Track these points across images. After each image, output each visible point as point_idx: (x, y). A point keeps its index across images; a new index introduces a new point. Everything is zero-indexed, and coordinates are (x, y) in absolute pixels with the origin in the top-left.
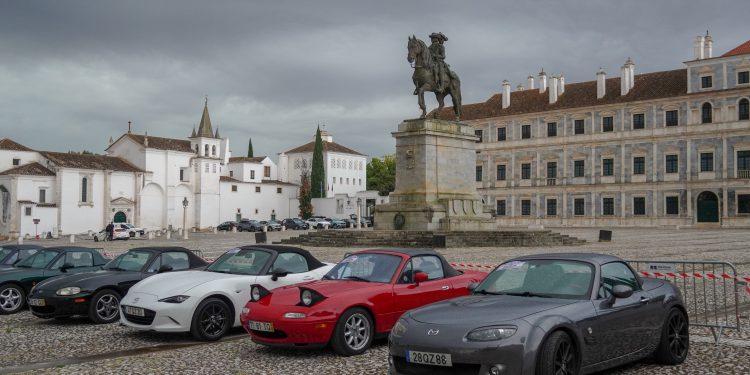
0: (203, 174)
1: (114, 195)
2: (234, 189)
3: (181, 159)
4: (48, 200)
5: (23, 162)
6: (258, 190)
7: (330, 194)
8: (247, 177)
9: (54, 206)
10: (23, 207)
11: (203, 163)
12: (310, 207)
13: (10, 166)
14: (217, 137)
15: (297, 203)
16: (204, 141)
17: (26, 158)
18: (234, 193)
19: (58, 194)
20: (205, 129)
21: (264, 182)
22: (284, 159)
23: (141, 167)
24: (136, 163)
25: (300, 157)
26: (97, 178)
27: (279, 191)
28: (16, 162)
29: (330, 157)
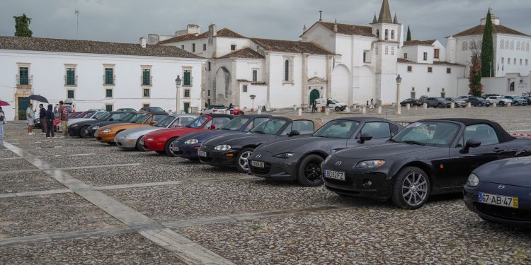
0: (383, 56)
1: (310, 75)
2: (410, 69)
3: (363, 43)
4: (259, 79)
5: (238, 48)
6: (430, 70)
7: (498, 73)
8: (420, 59)
9: (264, 84)
10: (241, 85)
11: (383, 46)
12: (480, 86)
13: (229, 51)
14: (395, 22)
15: (467, 82)
16: (385, 26)
17: (241, 44)
18: (410, 73)
19: (266, 74)
20: (384, 15)
21: (435, 63)
22: (452, 41)
23: (332, 51)
24: (326, 47)
25: (468, 39)
26: (297, 60)
27: (449, 71)
28: (233, 47)
29: (499, 39)
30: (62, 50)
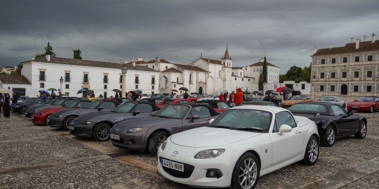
0: (227, 73)
1: (199, 81)
2: (236, 79)
3: (219, 67)
4: (179, 82)
5: (168, 68)
6: (243, 80)
7: (269, 81)
8: (239, 75)
9: (182, 84)
10: (173, 84)
11: (227, 69)
12: (263, 87)
13: (165, 69)
14: (231, 59)
15: (258, 85)
16: (227, 61)
17: (170, 66)
18: (236, 81)
19: (183, 80)
20: (226, 56)
21: (244, 77)
22: (249, 68)
23: (207, 70)
24: (204, 69)
25: (256, 68)
26: (194, 74)
27: (249, 80)
28: (166, 67)
29: (269, 68)
30: (101, 67)
